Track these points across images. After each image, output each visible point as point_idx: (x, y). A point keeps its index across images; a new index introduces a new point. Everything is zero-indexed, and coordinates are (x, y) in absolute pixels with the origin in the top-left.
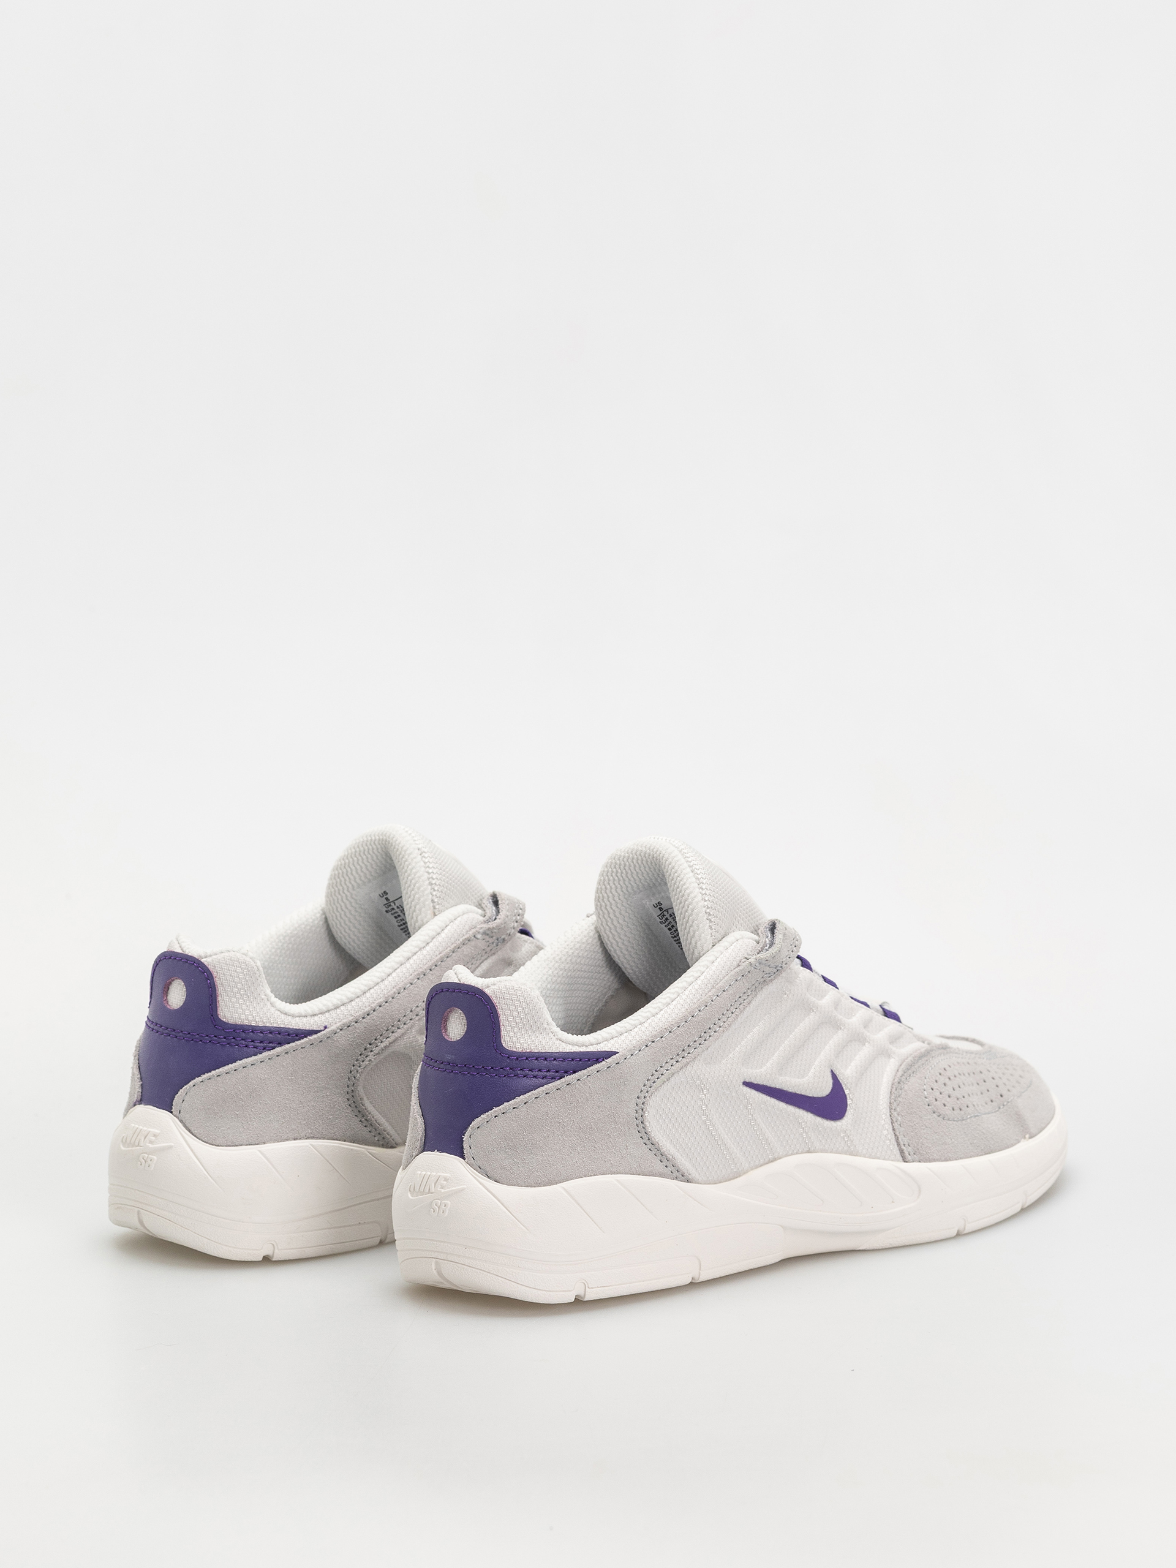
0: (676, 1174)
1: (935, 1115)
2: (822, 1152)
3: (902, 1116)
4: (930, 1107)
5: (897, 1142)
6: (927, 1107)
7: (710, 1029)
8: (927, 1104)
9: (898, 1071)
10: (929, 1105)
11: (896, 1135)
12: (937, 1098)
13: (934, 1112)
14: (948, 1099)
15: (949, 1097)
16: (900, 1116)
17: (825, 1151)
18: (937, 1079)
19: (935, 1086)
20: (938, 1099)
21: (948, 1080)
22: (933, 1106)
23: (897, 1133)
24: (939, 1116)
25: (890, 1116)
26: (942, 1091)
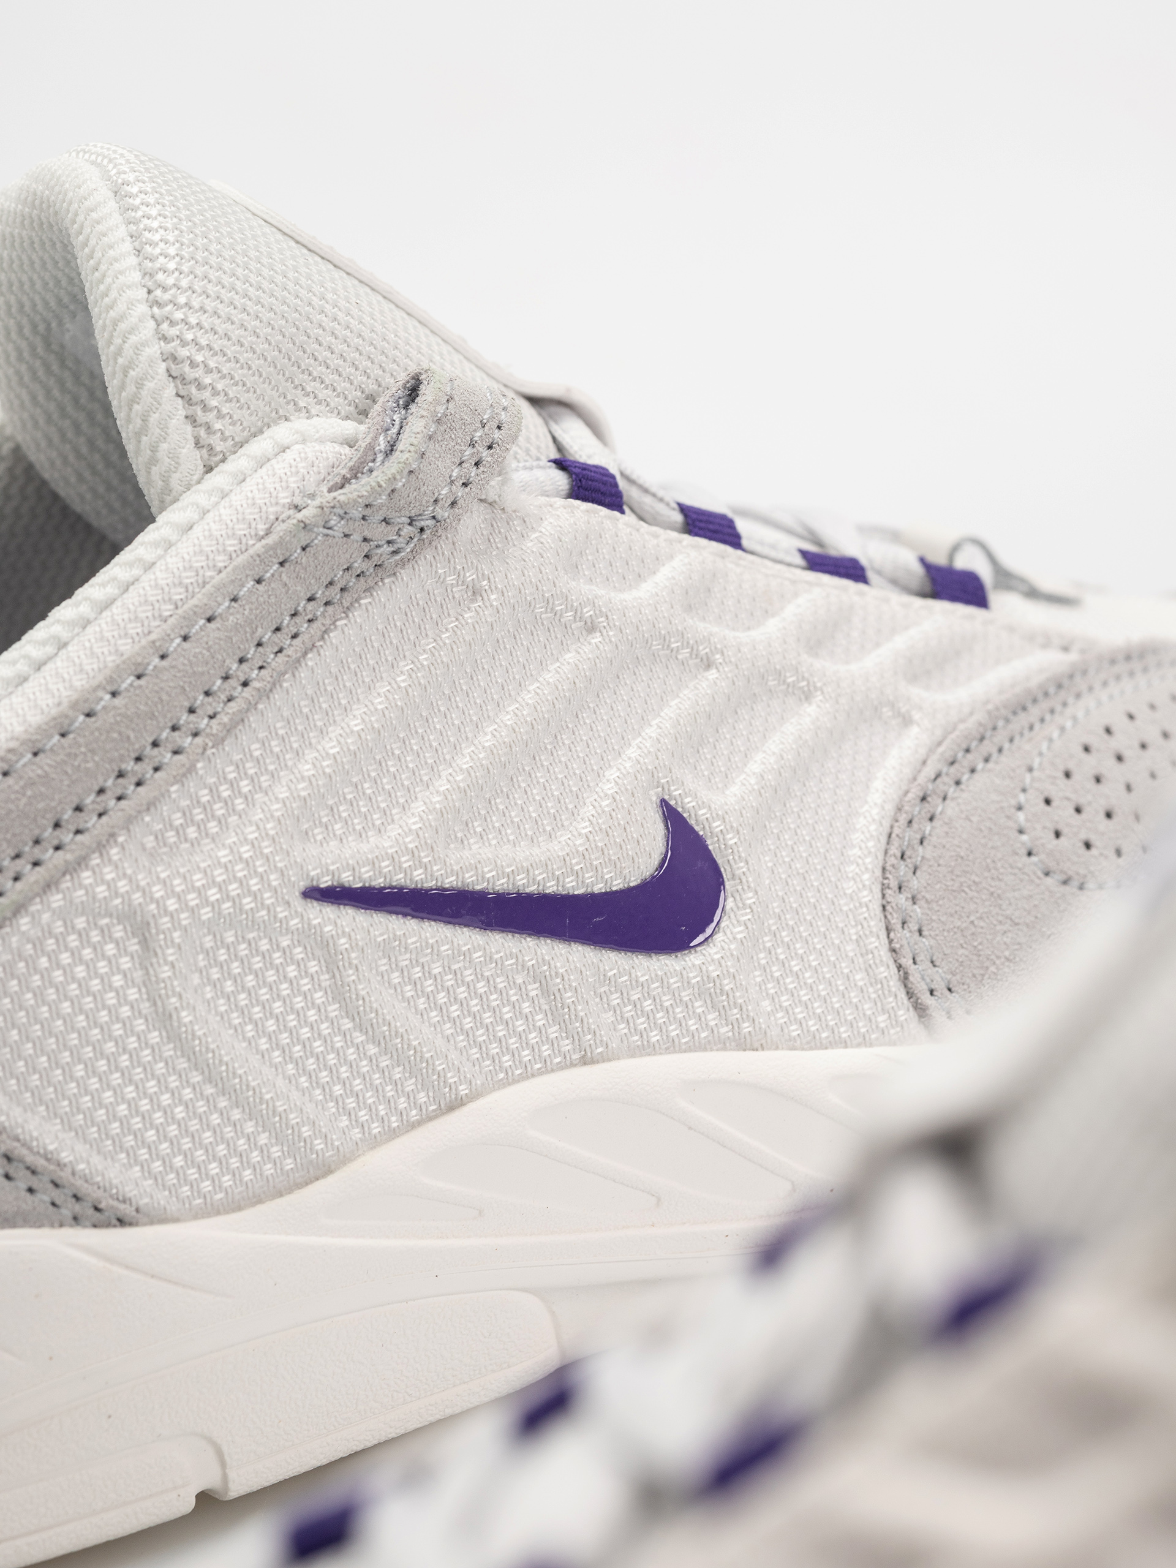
0: (69, 1208)
1: (1049, 881)
2: (633, 1056)
3: (927, 901)
4: (1034, 859)
5: (906, 986)
6: (1025, 859)
7: (155, 744)
8: (1024, 851)
9: (924, 763)
10: (1030, 854)
11: (899, 967)
12: (1060, 827)
13: (1047, 874)
14: (1103, 824)
15: (1109, 815)
16: (922, 903)
17: (647, 1049)
18: (1071, 766)
19: (1059, 789)
20: (1065, 831)
21: (1112, 761)
22: (1043, 856)
23: (907, 962)
24: (1065, 882)
25: (884, 907)
26: (1082, 801)
